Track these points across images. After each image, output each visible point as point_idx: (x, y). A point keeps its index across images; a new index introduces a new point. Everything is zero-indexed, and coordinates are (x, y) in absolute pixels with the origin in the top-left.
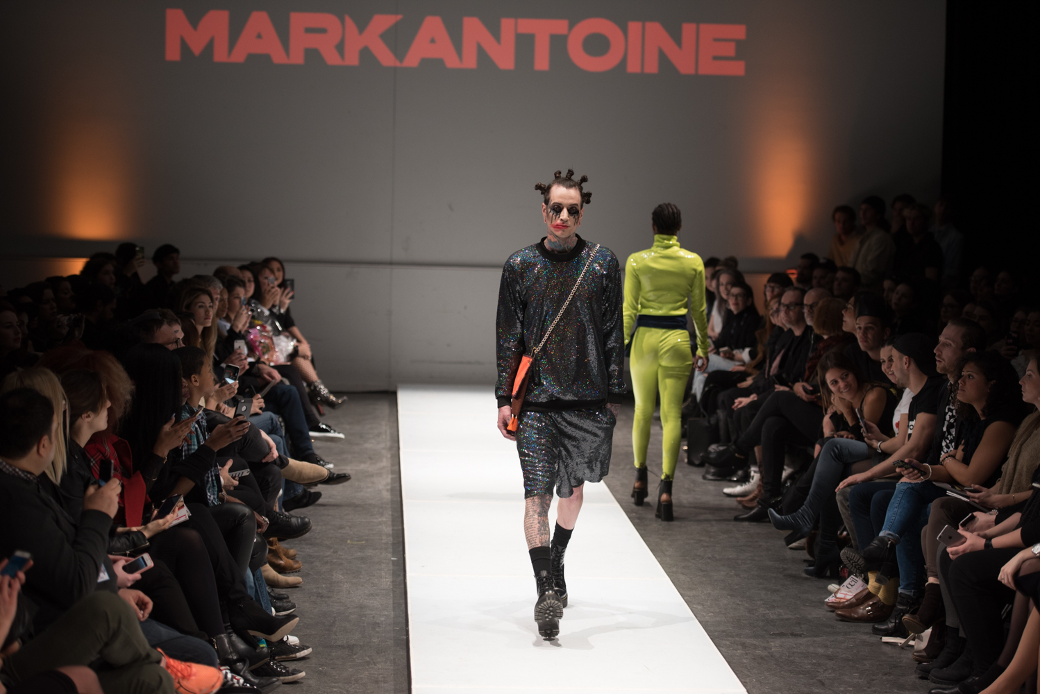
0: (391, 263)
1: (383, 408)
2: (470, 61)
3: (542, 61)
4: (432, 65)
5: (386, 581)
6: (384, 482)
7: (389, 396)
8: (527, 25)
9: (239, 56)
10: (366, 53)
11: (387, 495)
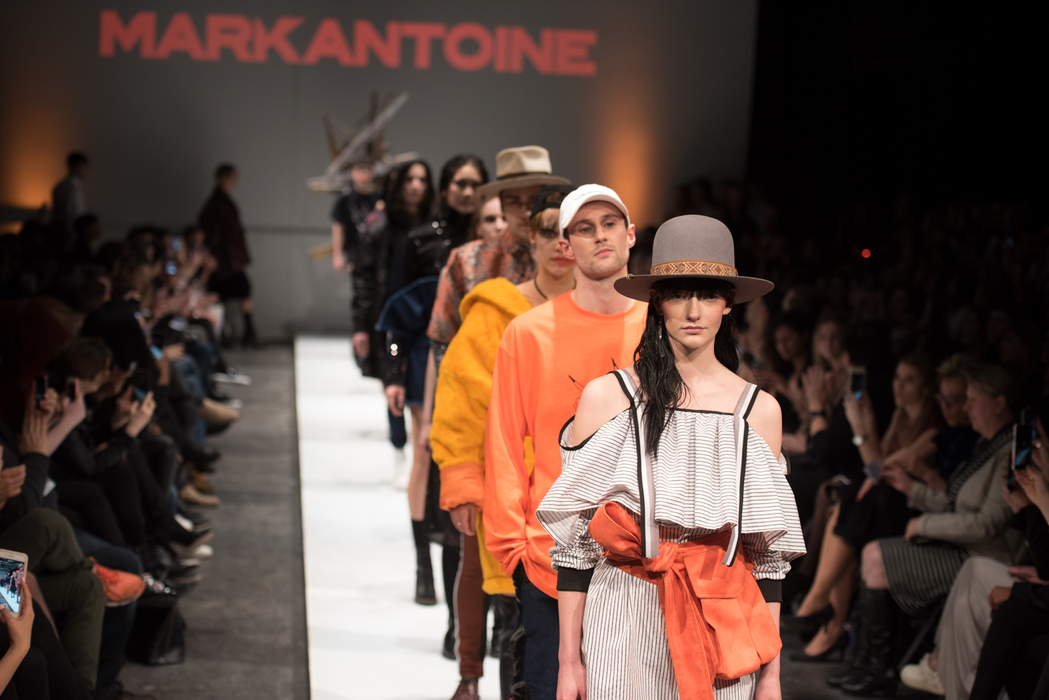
0: (291, 231)
1: (282, 355)
2: (361, 59)
3: (423, 59)
4: (329, 63)
7: (288, 344)
8: (411, 29)
9: (164, 51)
10: (273, 53)
11: (286, 429)
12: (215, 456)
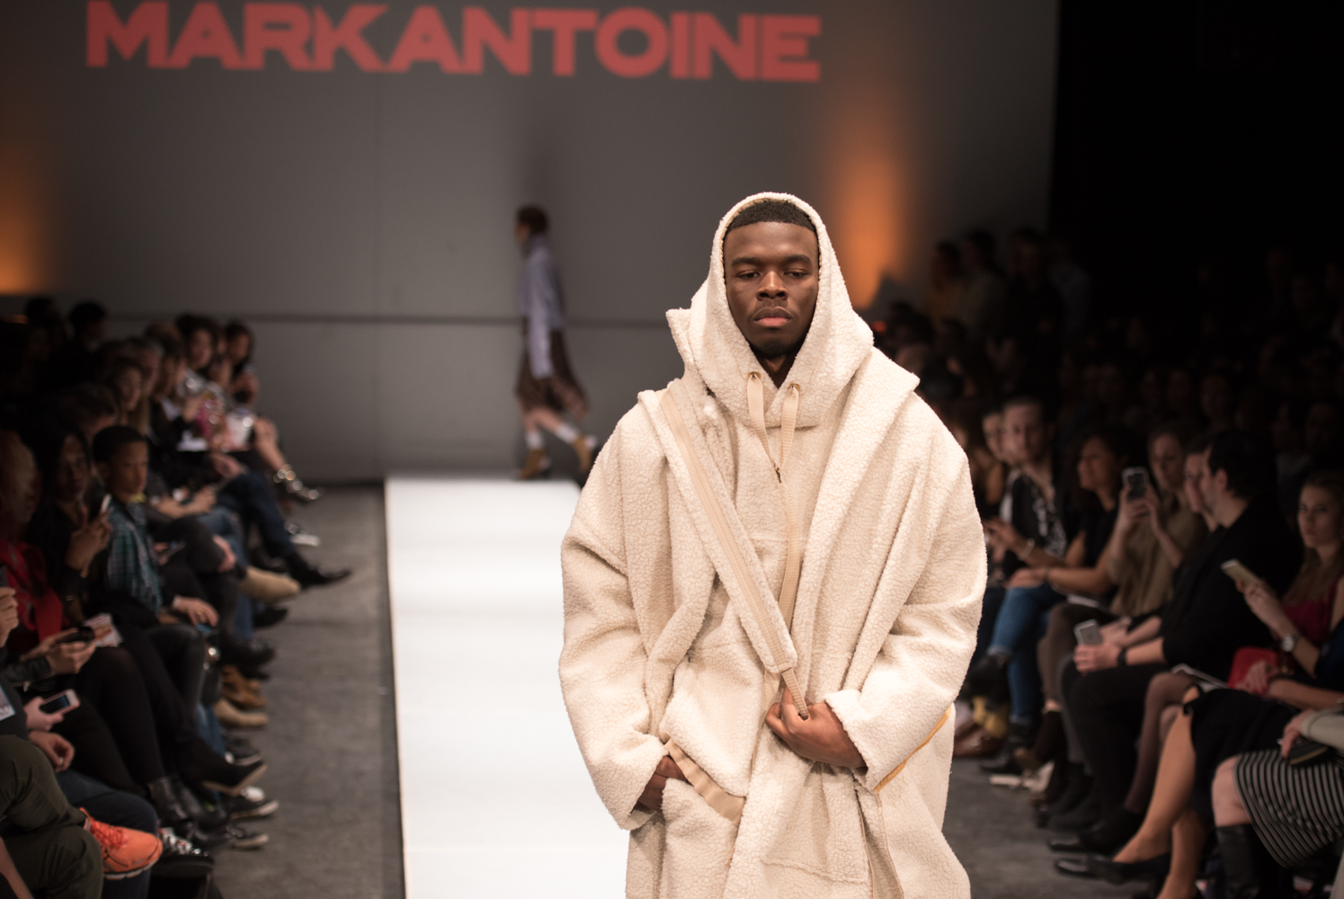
0: (376, 320)
1: (368, 502)
4: (426, 70)
5: (373, 719)
6: (369, 597)
7: (375, 488)
11: (373, 612)
12: (267, 655)
